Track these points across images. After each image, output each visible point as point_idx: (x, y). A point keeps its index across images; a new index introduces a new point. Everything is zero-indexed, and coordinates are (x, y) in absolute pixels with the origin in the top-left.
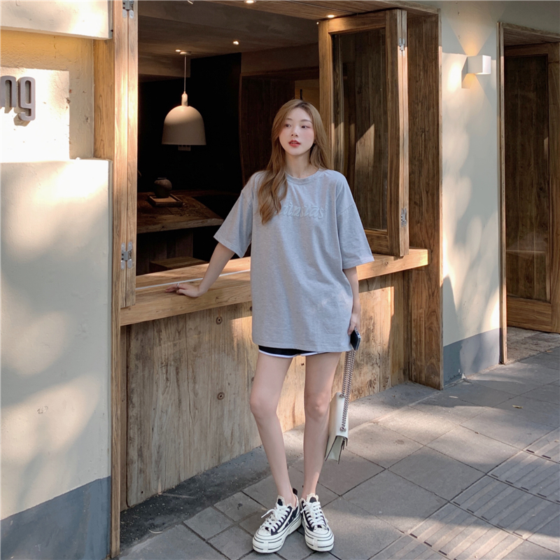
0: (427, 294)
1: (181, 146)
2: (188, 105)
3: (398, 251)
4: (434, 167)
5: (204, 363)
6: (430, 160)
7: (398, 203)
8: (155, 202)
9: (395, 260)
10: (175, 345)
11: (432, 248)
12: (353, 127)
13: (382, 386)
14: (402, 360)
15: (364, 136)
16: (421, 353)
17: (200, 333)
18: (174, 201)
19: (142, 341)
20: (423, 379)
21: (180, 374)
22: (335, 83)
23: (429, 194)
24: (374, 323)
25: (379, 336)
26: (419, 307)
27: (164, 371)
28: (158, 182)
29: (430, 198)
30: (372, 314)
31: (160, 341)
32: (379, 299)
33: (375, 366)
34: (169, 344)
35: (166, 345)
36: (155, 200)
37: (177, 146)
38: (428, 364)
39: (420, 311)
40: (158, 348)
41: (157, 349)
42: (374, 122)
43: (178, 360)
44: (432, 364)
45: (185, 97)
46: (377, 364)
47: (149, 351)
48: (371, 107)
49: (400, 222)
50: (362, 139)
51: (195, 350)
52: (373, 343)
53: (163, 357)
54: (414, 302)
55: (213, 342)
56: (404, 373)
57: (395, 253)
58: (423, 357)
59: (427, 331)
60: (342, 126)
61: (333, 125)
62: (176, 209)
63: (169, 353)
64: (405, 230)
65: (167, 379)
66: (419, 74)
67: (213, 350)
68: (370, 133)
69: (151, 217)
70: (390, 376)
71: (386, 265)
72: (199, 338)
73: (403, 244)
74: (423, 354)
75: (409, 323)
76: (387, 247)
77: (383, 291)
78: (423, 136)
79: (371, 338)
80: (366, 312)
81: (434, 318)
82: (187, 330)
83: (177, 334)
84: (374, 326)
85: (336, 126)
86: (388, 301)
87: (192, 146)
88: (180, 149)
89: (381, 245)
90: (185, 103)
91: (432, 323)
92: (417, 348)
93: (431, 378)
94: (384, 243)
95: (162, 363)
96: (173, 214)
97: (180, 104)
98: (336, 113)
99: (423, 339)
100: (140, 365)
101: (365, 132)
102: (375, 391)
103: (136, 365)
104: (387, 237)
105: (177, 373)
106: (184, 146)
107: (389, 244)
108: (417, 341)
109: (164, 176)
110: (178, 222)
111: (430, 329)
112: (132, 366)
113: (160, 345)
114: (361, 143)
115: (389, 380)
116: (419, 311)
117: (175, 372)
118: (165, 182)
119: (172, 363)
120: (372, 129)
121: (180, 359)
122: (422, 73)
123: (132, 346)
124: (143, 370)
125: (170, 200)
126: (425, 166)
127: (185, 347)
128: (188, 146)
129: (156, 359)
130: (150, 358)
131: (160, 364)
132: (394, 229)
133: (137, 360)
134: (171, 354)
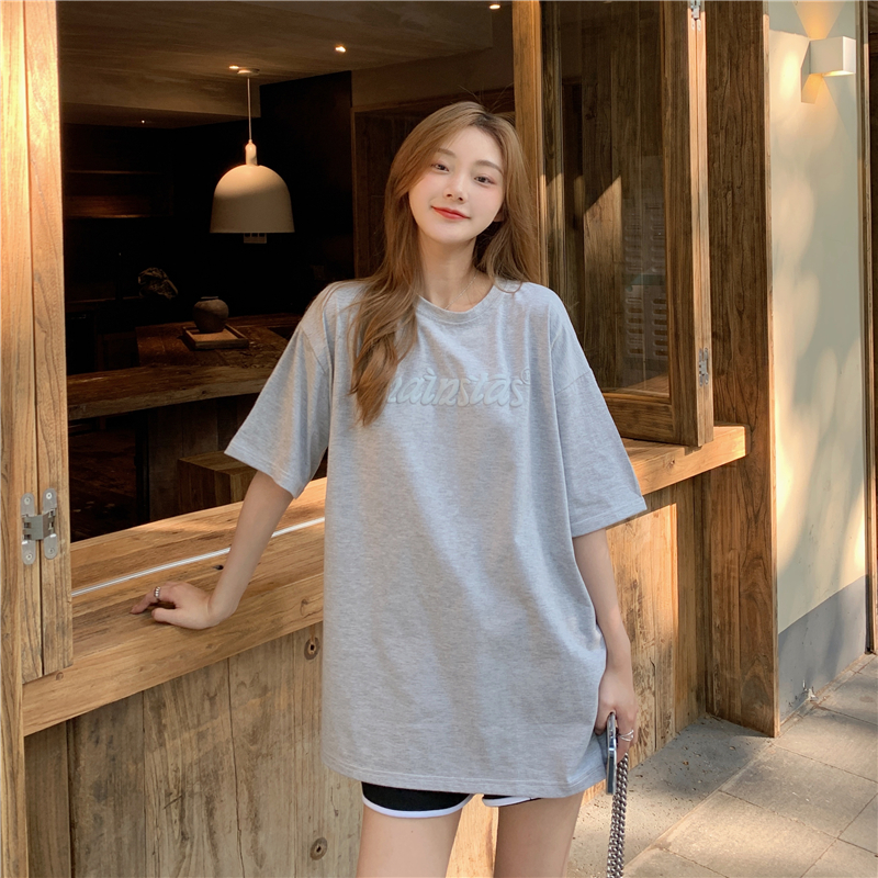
0: (744, 519)
1: (248, 235)
2: (259, 164)
3: (692, 437)
4: (753, 260)
5: (278, 770)
6: (746, 244)
7: (692, 338)
8: (194, 342)
9: (686, 454)
10: (201, 736)
11: (752, 422)
12: (579, 183)
13: (659, 737)
14: (694, 671)
15: (600, 200)
16: (731, 652)
17: (265, 690)
18: (233, 337)
19: (111, 742)
20: (738, 711)
21: (217, 814)
22: (545, 96)
23: (744, 317)
24: (640, 596)
25: (651, 623)
26: (726, 546)
27: (175, 815)
28: (202, 304)
29: (747, 323)
30: (635, 576)
31: (160, 733)
32: (647, 538)
33: (647, 693)
34: (186, 735)
35: (178, 742)
36: (195, 337)
37: (241, 236)
38: (747, 678)
39: (730, 556)
40: (157, 755)
41: (154, 759)
42: (620, 173)
43: (210, 778)
44: (756, 677)
45: (251, 149)
46: (650, 688)
47: (132, 768)
48: (615, 144)
49: (698, 375)
50: (595, 208)
51: (254, 741)
52: (642, 642)
53: (171, 776)
54: (715, 536)
55: (298, 707)
56: (698, 698)
57: (686, 438)
58: (737, 662)
59: (744, 601)
60: (559, 180)
61: (543, 179)
62: (235, 353)
63: (188, 761)
64: (706, 393)
65: (184, 836)
66: (721, 74)
67: (298, 730)
68: (613, 195)
69: (182, 373)
70: (672, 711)
71: (671, 466)
72: (263, 705)
73: (703, 421)
74: (737, 655)
75: (706, 584)
76: (670, 427)
77: (656, 516)
78: (729, 196)
79: (638, 630)
80: (623, 571)
81: (759, 573)
82: (233, 688)
83: (207, 704)
84: (640, 603)
85: (549, 180)
86: (665, 539)
87: (270, 236)
88: (247, 240)
89: (656, 425)
90: (252, 160)
91: (754, 584)
92: (723, 641)
93: (753, 709)
94: (662, 419)
95: (168, 794)
96: (226, 364)
97: (243, 161)
98: (549, 156)
99: (736, 620)
100: (108, 815)
101: (602, 194)
102: (649, 753)
103: (96, 816)
104: (671, 407)
105: (210, 814)
106: (255, 235)
107: (673, 421)
108: (723, 624)
109: (212, 294)
110: (236, 381)
111: (751, 597)
112: (86, 821)
113: (162, 745)
114: (593, 215)
115: (672, 721)
116: (726, 558)
117: (204, 812)
118: (216, 304)
119: (197, 788)
120: (616, 187)
121: (215, 772)
122: (726, 71)
123: (82, 763)
124: (118, 826)
125: (226, 336)
126: (736, 260)
127: (228, 735)
128: (262, 235)
129: (151, 787)
130: (135, 786)
131: (163, 797)
132: (683, 391)
133: (99, 801)
134: (191, 765)
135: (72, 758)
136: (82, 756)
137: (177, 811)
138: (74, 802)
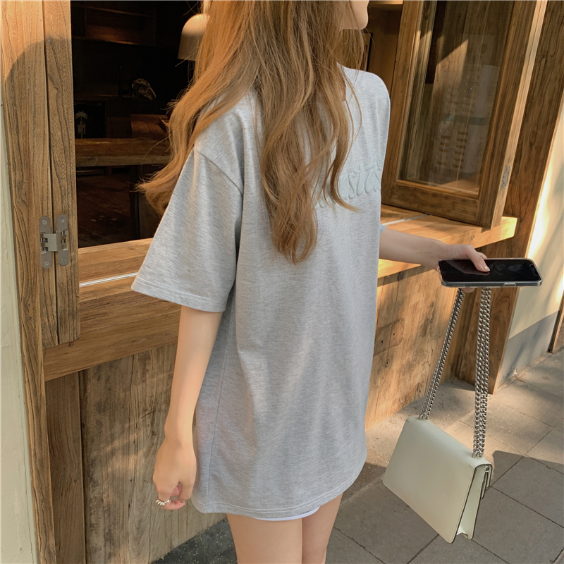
9: (482, 232)
11: (522, 215)
12: (441, 40)
13: (428, 388)
15: (450, 56)
19: (108, 380)
23: (534, 147)
24: (434, 311)
25: (436, 327)
27: (148, 421)
29: (533, 152)
30: (434, 300)
31: (144, 374)
33: (426, 364)
34: (161, 376)
35: (155, 379)
40: (140, 387)
42: (468, 37)
46: (428, 362)
47: (122, 395)
48: (468, 15)
49: (501, 183)
52: (429, 337)
53: (148, 399)
57: (484, 222)
60: (429, 36)
61: (418, 34)
64: (503, 195)
65: (153, 433)
68: (460, 54)
71: (472, 239)
73: (497, 212)
76: (475, 214)
79: (428, 331)
80: (428, 297)
81: (506, 305)
84: (433, 315)
85: (423, 35)
89: (465, 211)
91: (500, 311)
94: (470, 209)
95: (145, 410)
98: (425, 18)
100: (106, 421)
102: (421, 396)
103: (97, 422)
104: (478, 201)
107: (477, 211)
111: (496, 318)
112: (91, 424)
114: (443, 66)
120: (464, 47)
123: (89, 391)
124: (112, 427)
129: (134, 405)
130: (124, 405)
131: (141, 411)
132: (489, 192)
133: (100, 413)
134: (161, 393)
135: (82, 387)
136: (89, 387)
137: (150, 420)
138: (83, 413)
